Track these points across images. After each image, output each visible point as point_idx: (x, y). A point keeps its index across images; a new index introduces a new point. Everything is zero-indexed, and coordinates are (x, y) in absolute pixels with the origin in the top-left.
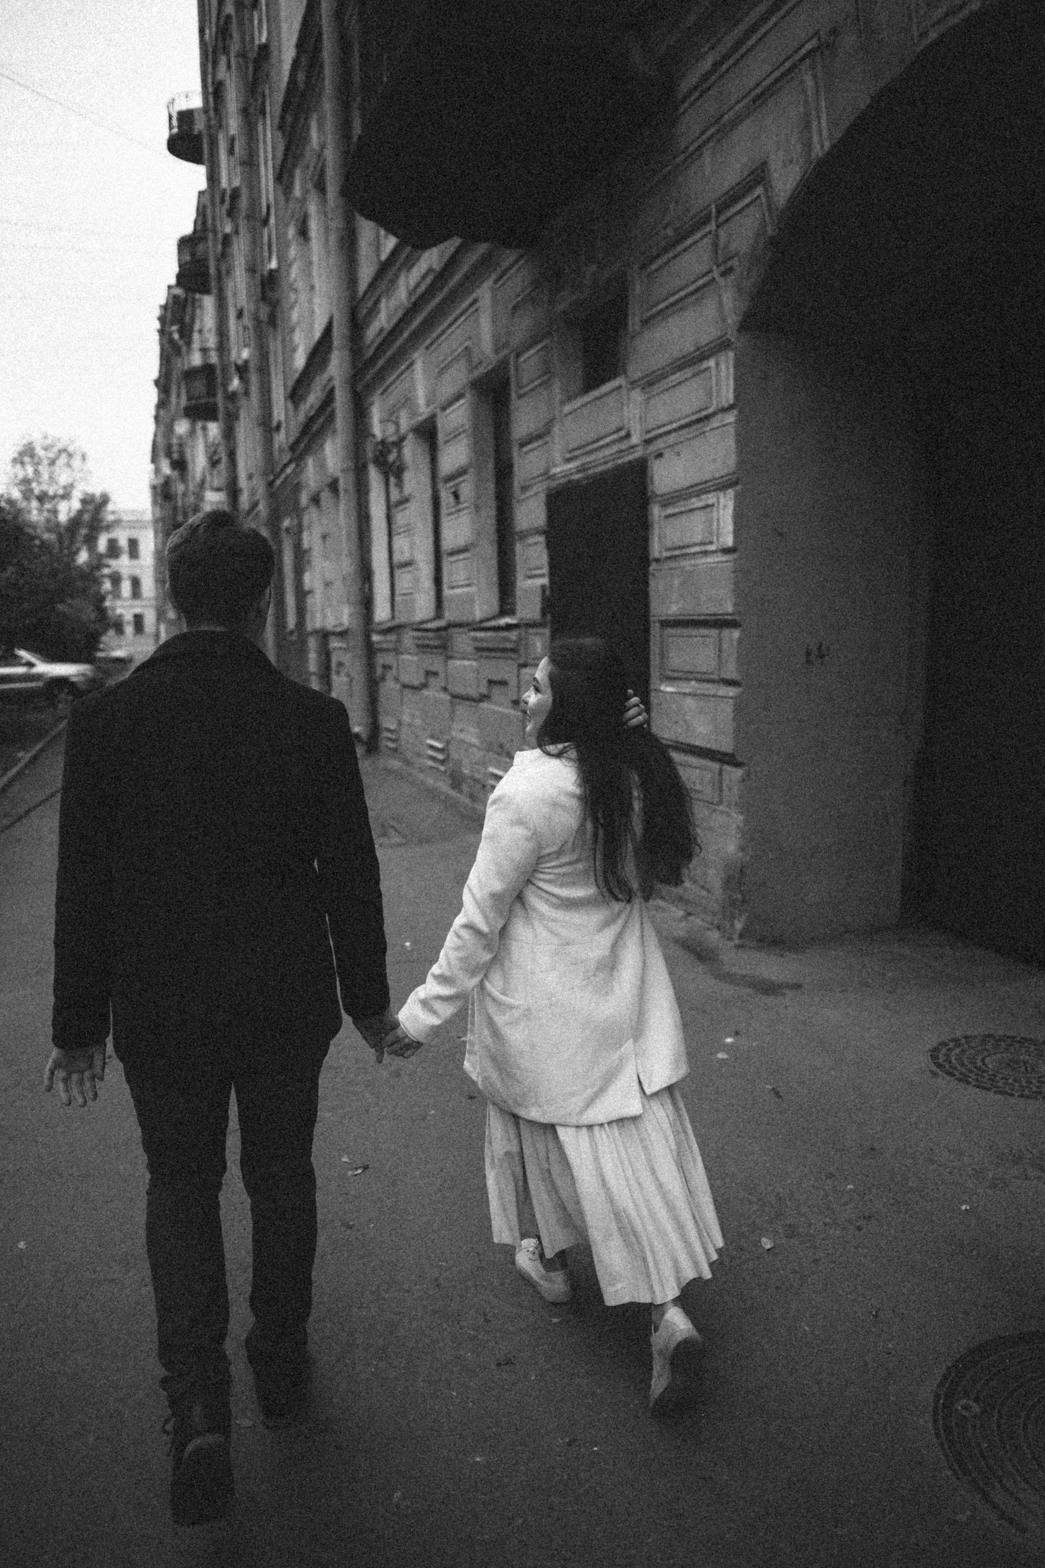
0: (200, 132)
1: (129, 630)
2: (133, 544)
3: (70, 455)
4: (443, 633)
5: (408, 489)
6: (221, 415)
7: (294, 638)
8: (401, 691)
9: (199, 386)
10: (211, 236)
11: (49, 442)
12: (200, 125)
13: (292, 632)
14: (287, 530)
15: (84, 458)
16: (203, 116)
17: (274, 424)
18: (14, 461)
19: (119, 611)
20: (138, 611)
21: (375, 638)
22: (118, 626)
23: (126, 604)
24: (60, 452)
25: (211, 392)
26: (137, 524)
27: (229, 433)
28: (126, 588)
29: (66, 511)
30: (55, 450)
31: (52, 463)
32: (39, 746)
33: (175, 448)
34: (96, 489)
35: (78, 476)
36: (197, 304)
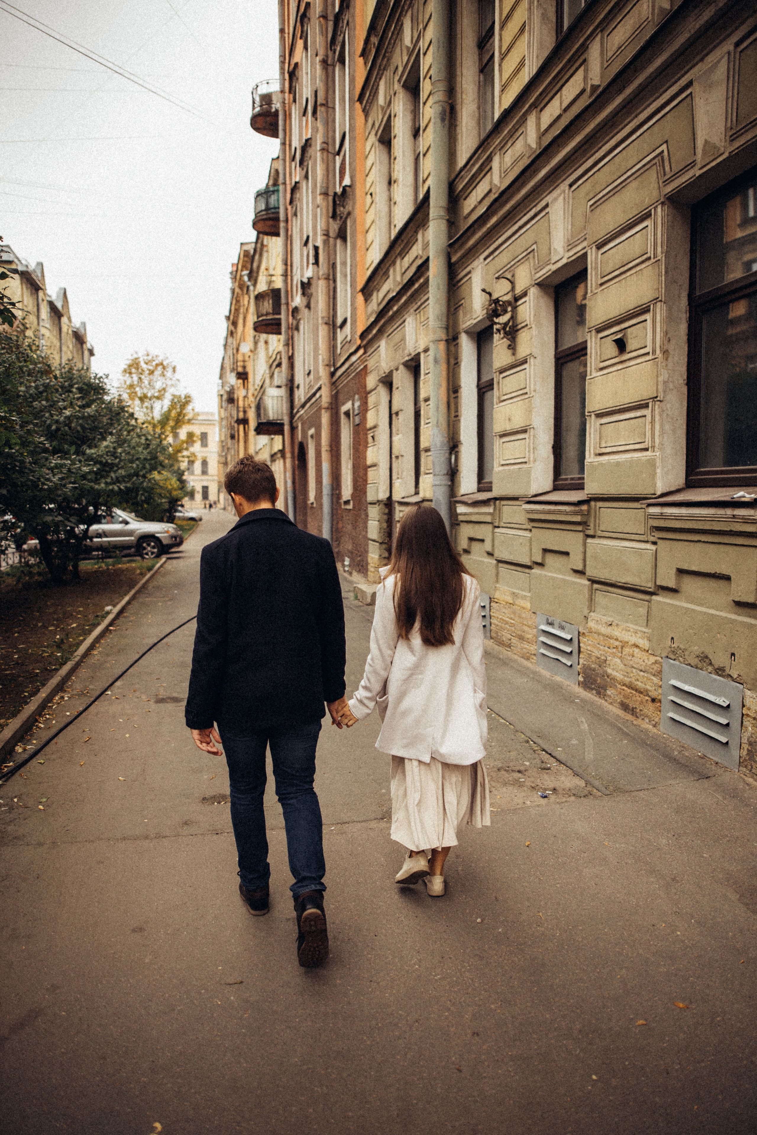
0: (277, 111)
1: (198, 497)
2: (204, 436)
3: (164, 368)
4: (584, 507)
5: (523, 351)
6: (283, 329)
7: (350, 507)
8: (497, 567)
9: (267, 306)
10: (281, 188)
11: (150, 358)
12: (276, 105)
13: (347, 502)
14: (347, 414)
15: (174, 369)
16: (280, 95)
17: (339, 321)
18: (125, 371)
19: (192, 484)
20: (205, 484)
21: (461, 509)
22: (191, 495)
23: (196, 478)
24: (157, 365)
25: (277, 308)
26: (209, 422)
27: (289, 343)
28: (198, 467)
29: (159, 408)
30: (154, 363)
31: (152, 372)
32: (127, 598)
33: (240, 364)
34: (181, 392)
35: (169, 383)
36: (265, 249)
